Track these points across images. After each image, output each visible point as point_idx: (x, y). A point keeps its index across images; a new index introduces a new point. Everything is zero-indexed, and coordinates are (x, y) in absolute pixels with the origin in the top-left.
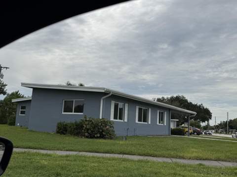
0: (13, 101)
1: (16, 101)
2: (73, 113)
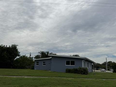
2: (70, 65)
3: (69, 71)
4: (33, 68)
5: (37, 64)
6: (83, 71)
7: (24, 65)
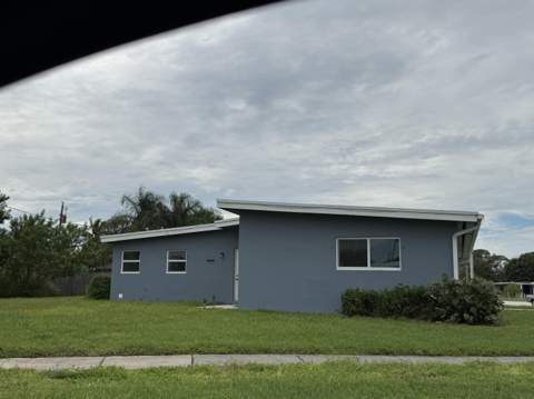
0: (103, 241)
1: (115, 240)
2: (369, 268)
3: (362, 305)
4: (102, 292)
5: (128, 267)
6: (474, 305)
7: (34, 275)
